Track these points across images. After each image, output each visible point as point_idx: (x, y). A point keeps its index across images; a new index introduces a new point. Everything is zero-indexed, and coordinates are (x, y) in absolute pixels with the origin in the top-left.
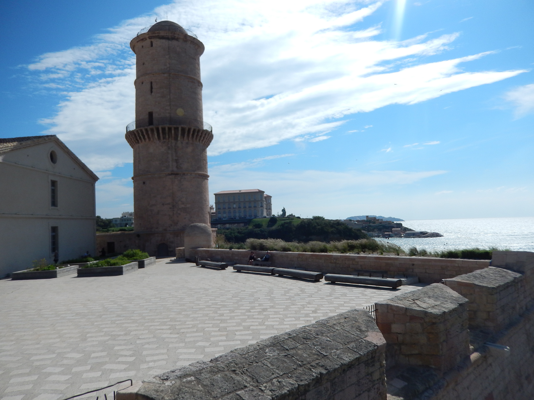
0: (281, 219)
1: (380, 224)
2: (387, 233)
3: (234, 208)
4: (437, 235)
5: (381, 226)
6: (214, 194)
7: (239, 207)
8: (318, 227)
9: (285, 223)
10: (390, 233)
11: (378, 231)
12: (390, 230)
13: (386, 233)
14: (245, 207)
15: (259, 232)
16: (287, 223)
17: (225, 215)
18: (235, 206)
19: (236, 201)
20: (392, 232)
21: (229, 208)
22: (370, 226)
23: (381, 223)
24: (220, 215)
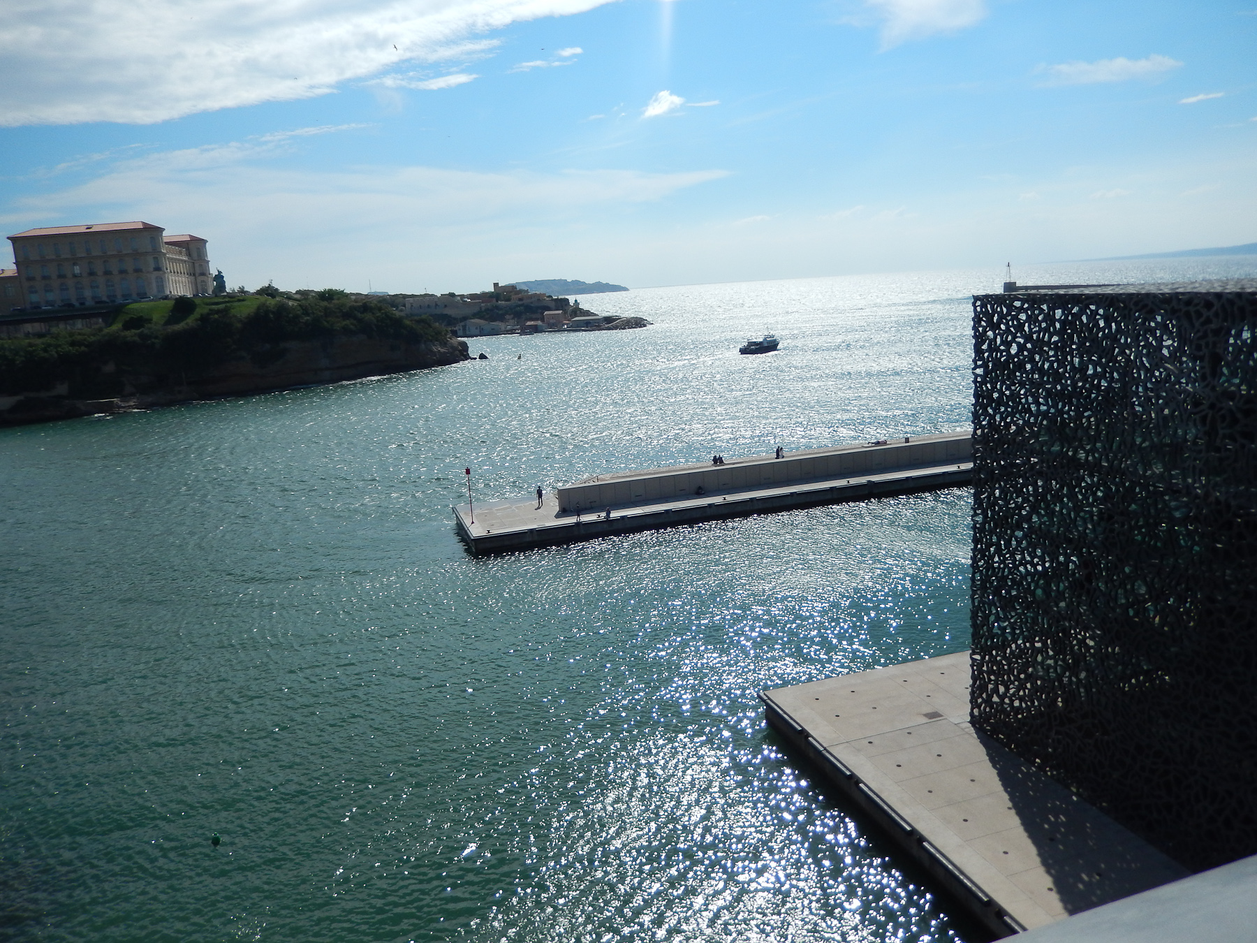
0: (208, 301)
1: (520, 303)
2: (532, 323)
3: (75, 276)
4: (638, 323)
5: (519, 306)
6: (8, 238)
7: (92, 274)
8: (306, 318)
9: (212, 312)
10: (539, 323)
11: (513, 318)
12: (539, 316)
13: (529, 323)
14: (107, 273)
15: (136, 338)
16: (218, 312)
17: (50, 296)
18: (77, 270)
19: (79, 255)
20: (543, 320)
21: (61, 276)
22: (497, 307)
23: (520, 300)
24: (35, 298)
